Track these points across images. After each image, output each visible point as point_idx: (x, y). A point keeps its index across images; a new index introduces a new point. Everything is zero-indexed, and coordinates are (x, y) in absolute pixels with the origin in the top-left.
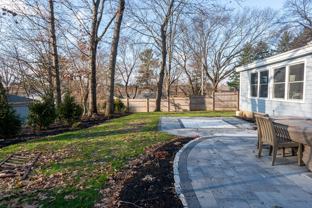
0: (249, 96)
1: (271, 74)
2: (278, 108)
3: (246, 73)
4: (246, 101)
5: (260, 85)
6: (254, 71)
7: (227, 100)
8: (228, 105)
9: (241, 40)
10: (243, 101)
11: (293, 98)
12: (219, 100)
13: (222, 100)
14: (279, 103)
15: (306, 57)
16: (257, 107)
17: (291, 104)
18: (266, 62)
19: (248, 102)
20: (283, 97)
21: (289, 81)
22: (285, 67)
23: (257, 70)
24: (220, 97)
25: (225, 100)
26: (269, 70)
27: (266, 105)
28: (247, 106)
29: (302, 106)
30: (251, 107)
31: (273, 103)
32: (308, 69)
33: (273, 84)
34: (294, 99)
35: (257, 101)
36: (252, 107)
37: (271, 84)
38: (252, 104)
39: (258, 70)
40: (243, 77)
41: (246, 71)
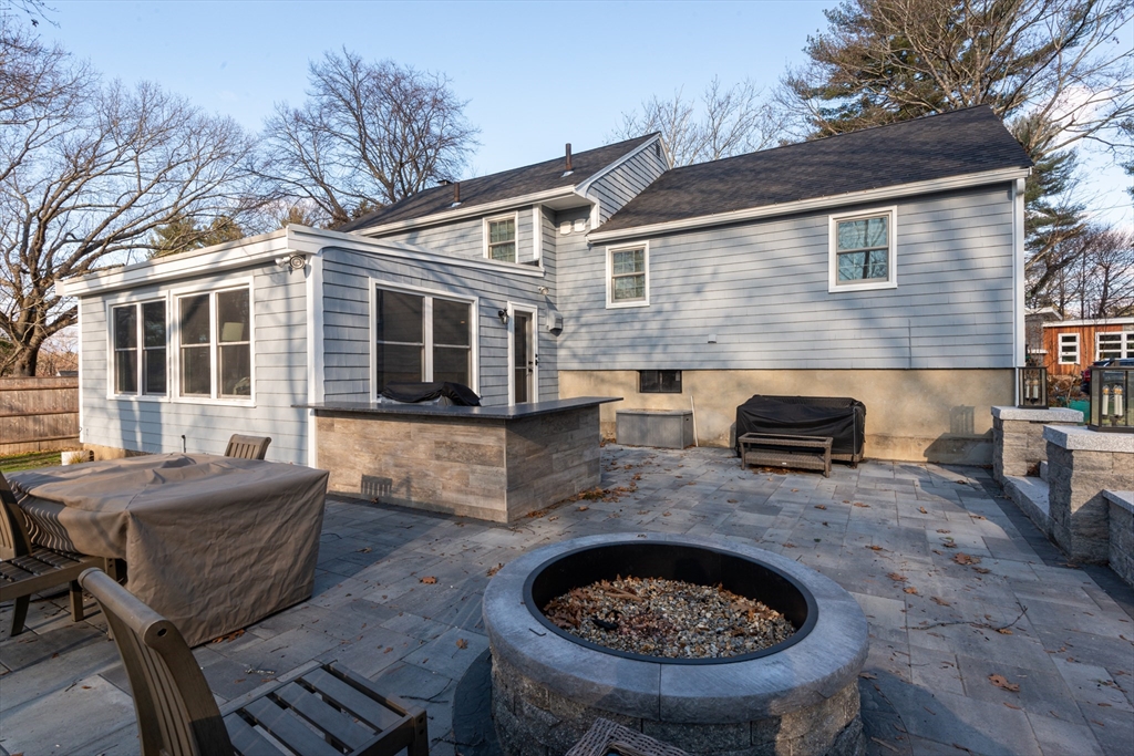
0: (111, 392)
1: (173, 314)
2: (195, 426)
3: (96, 304)
4: (103, 409)
5: (143, 351)
6: (122, 299)
7: (52, 411)
8: (60, 427)
9: (137, 194)
10: (93, 408)
11: (235, 391)
12: (11, 408)
13: (30, 411)
14: (197, 411)
15: (251, 271)
16: (137, 429)
17: (228, 412)
18: (153, 270)
19: (108, 414)
20: (206, 390)
21: (221, 341)
22: (208, 295)
23: (131, 295)
24: (12, 397)
25: (42, 411)
26: (166, 299)
27: (165, 419)
28: (107, 428)
29: (253, 414)
30: (119, 432)
31: (183, 410)
32: (258, 305)
33: (181, 349)
34: (238, 394)
35: (136, 406)
36: (124, 430)
37: (174, 347)
38: (122, 420)
39: (134, 298)
40: (89, 318)
41: (99, 299)
